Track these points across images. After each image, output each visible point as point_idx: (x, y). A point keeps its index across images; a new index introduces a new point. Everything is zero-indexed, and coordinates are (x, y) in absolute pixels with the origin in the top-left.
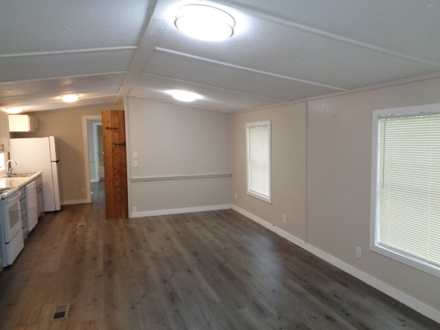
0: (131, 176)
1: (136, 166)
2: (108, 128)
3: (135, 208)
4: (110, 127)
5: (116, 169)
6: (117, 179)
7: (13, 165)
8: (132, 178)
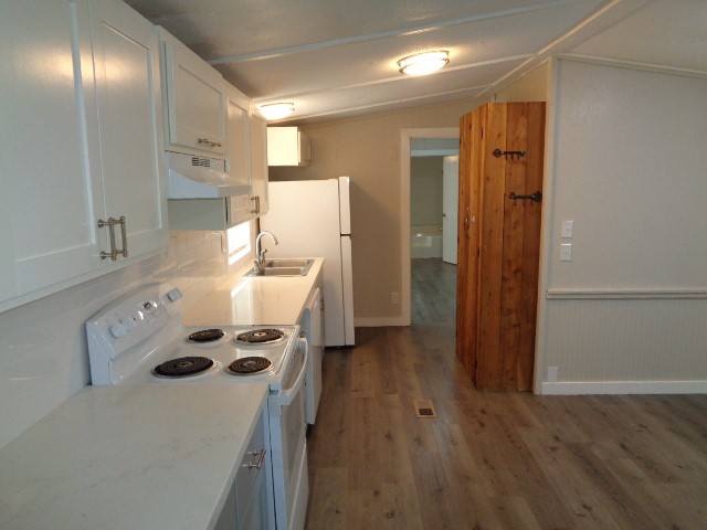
0: (550, 283)
1: (569, 258)
2: (497, 153)
3: (553, 370)
4: (503, 150)
5: (509, 262)
6: (510, 289)
7: (268, 243)
8: (551, 290)
